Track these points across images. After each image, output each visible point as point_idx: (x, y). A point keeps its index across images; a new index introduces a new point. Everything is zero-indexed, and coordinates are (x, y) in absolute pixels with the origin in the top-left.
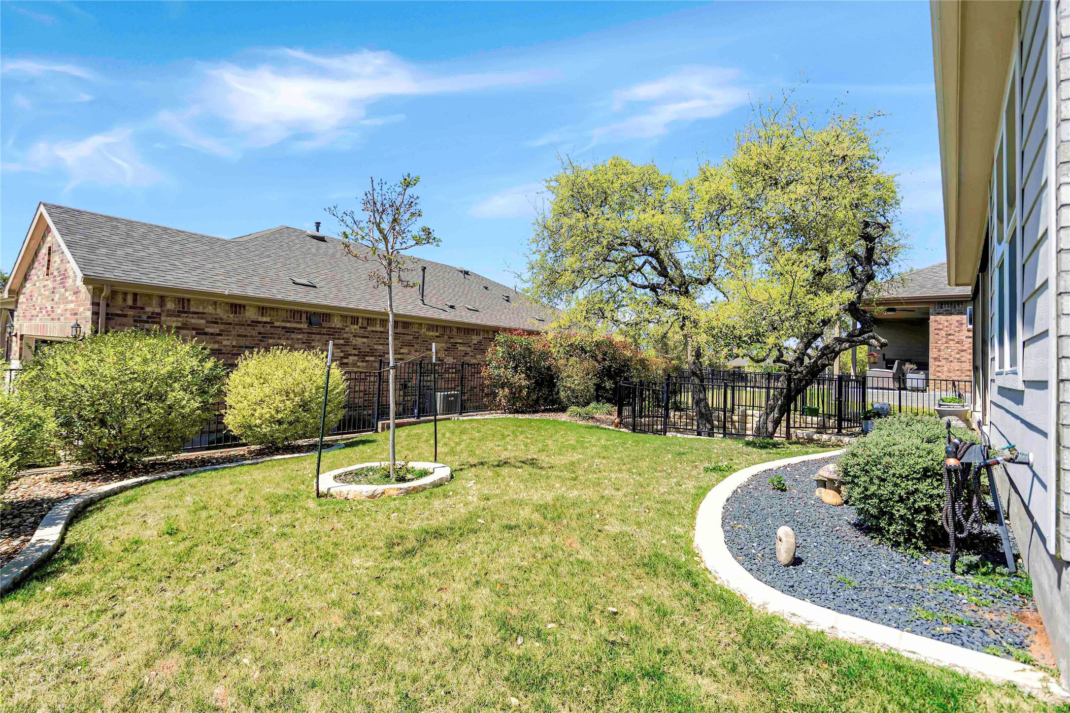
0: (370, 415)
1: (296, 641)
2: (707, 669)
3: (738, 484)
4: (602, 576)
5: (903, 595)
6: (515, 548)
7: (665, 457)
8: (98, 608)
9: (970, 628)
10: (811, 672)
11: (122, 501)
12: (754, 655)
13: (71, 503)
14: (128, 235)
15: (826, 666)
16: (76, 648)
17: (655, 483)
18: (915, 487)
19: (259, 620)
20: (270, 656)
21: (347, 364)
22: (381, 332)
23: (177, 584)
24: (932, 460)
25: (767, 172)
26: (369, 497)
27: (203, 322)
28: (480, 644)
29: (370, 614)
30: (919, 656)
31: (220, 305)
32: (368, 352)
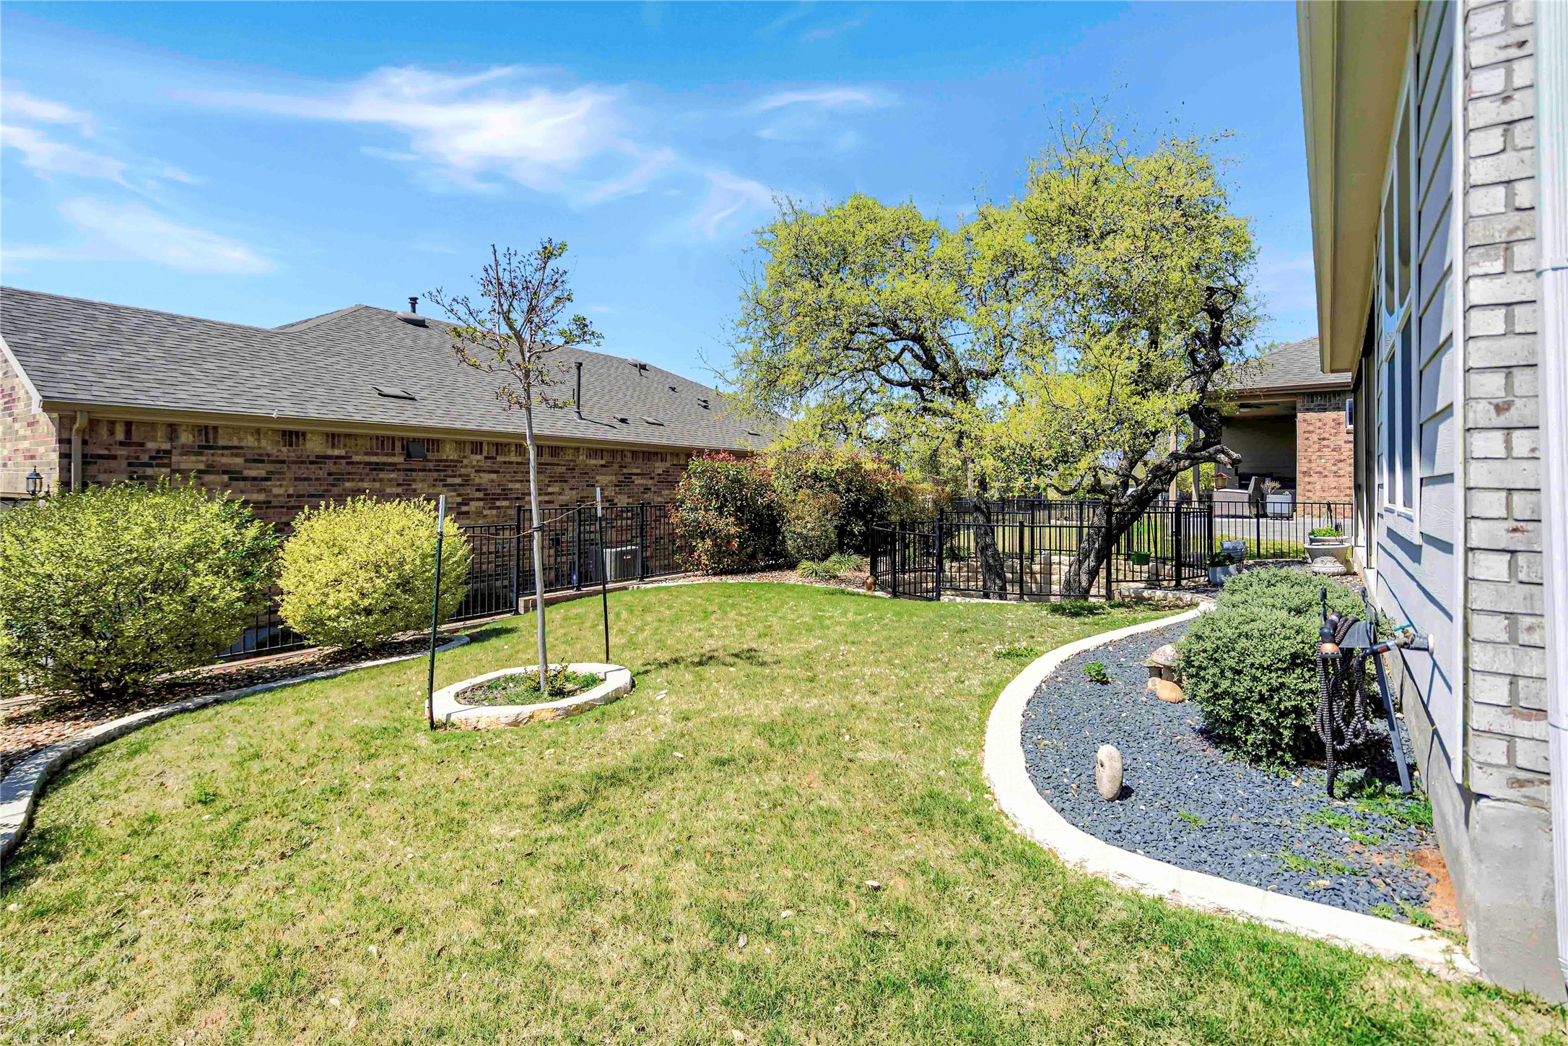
0: (506, 587)
1: (410, 965)
2: (1005, 965)
3: (1042, 677)
4: (856, 832)
5: (1266, 835)
6: (731, 795)
7: (939, 638)
8: (96, 931)
9: (1353, 877)
10: (1146, 959)
11: (124, 751)
12: (1070, 939)
13: (42, 759)
14: (112, 330)
15: (1166, 949)
16: (64, 1000)
17: (926, 680)
18: (1280, 680)
19: (351, 935)
20: (371, 991)
21: (467, 513)
22: (518, 463)
23: (219, 883)
24: (1303, 642)
25: (1073, 219)
26: (509, 725)
27: (239, 460)
28: (684, 950)
29: (520, 913)
30: (1288, 926)
31: (266, 433)
32: (499, 494)
